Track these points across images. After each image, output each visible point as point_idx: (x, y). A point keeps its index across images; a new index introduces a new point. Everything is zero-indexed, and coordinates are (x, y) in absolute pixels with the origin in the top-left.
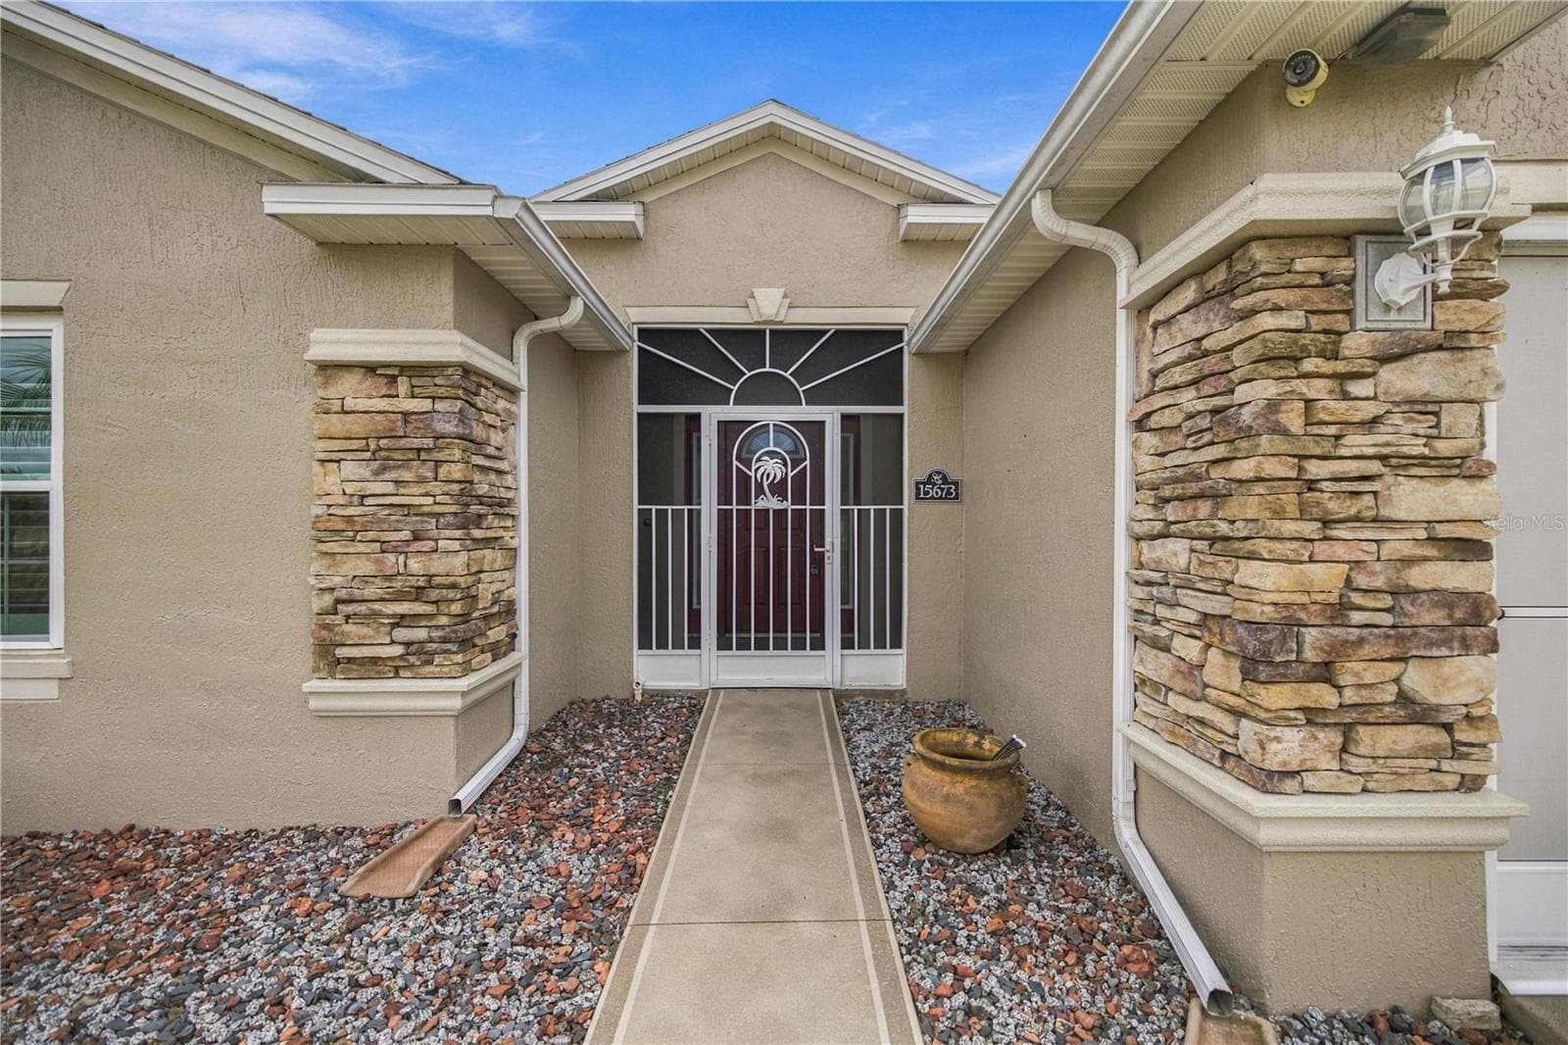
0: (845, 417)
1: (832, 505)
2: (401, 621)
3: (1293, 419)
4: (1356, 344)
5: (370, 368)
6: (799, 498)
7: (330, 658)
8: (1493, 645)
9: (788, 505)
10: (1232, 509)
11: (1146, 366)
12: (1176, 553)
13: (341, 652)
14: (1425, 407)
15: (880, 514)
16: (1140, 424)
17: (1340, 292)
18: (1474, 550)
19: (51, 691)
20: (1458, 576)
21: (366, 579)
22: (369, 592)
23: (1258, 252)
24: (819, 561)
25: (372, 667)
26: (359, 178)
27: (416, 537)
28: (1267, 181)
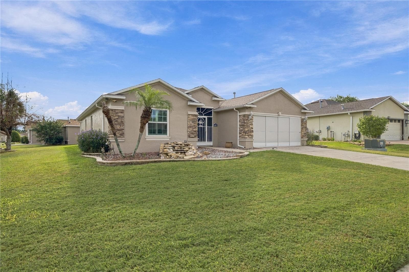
0: (207, 117)
1: (206, 127)
2: (194, 134)
3: (247, 123)
4: (249, 119)
5: (192, 115)
6: (203, 126)
7: (189, 137)
8: (253, 132)
9: (202, 126)
10: (245, 126)
11: (240, 119)
12: (242, 129)
13: (190, 136)
14: (251, 122)
15: (210, 127)
16: (239, 122)
17: (248, 117)
18: (253, 128)
19: (169, 139)
20: (252, 129)
21: (192, 131)
22: (192, 132)
23: (246, 115)
24: (205, 132)
25: (193, 137)
26: (194, 102)
27: (195, 127)
28: (246, 112)
